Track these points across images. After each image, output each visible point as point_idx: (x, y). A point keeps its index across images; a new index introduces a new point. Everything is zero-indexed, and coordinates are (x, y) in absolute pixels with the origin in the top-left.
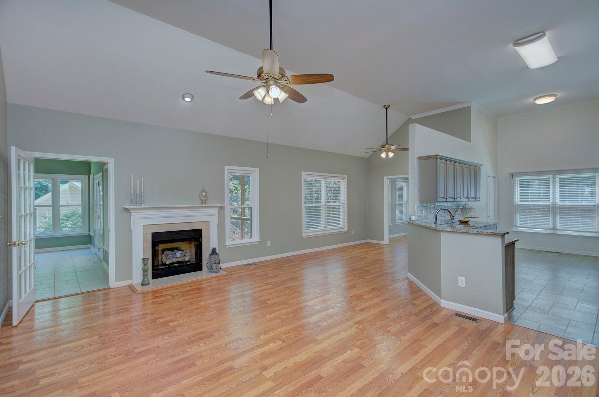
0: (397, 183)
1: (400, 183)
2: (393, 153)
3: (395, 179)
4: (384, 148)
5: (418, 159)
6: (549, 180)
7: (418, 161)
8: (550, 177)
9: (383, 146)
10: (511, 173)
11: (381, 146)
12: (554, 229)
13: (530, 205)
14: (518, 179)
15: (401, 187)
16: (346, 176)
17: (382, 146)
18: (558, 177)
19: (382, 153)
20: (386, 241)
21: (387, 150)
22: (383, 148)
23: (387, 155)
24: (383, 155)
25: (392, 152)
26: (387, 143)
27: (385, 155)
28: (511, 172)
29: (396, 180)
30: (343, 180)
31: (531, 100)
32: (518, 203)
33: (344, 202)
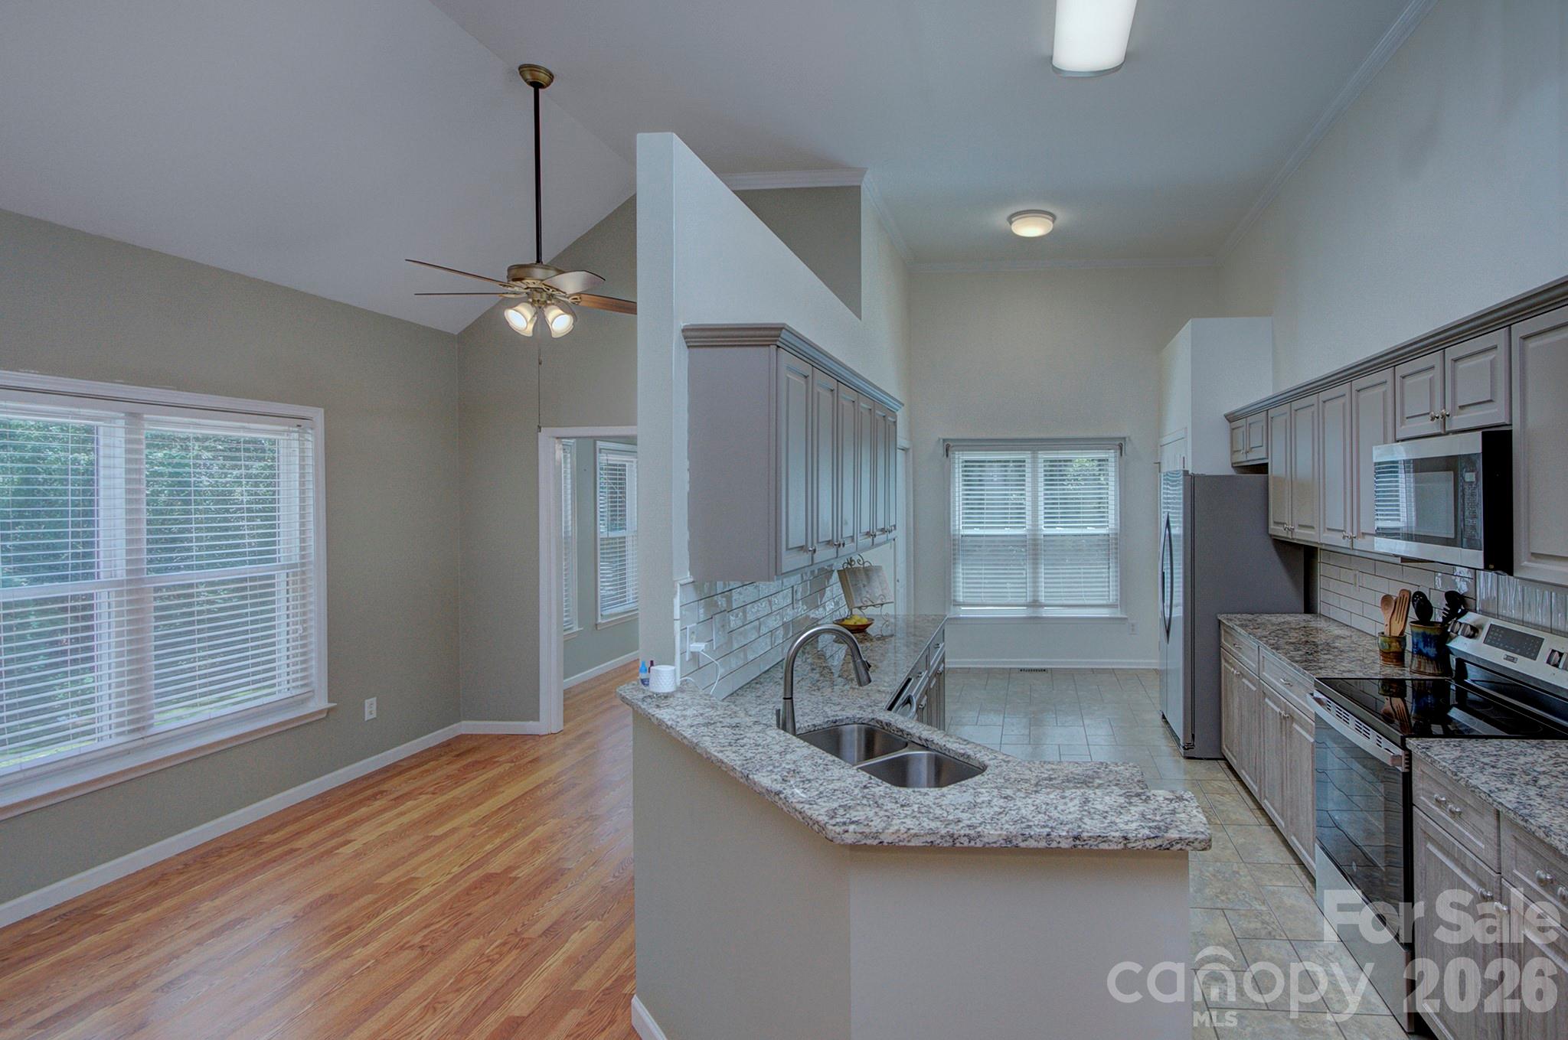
0: (602, 458)
1: (615, 459)
2: (566, 312)
3: (595, 439)
4: (520, 279)
5: (685, 338)
6: (1024, 466)
7: (685, 352)
8: (1026, 456)
9: (517, 274)
10: (944, 440)
11: (510, 269)
12: (1035, 604)
13: (987, 536)
14: (960, 457)
15: (618, 475)
16: (318, 415)
17: (514, 272)
18: (1043, 456)
19: (511, 307)
20: (550, 718)
21: (537, 296)
22: (515, 280)
23: (541, 323)
24: (520, 319)
25: (567, 309)
26: (539, 261)
27: (529, 317)
28: (947, 437)
29: (599, 444)
30: (296, 435)
31: (999, 219)
32: (962, 533)
33: (303, 557)
